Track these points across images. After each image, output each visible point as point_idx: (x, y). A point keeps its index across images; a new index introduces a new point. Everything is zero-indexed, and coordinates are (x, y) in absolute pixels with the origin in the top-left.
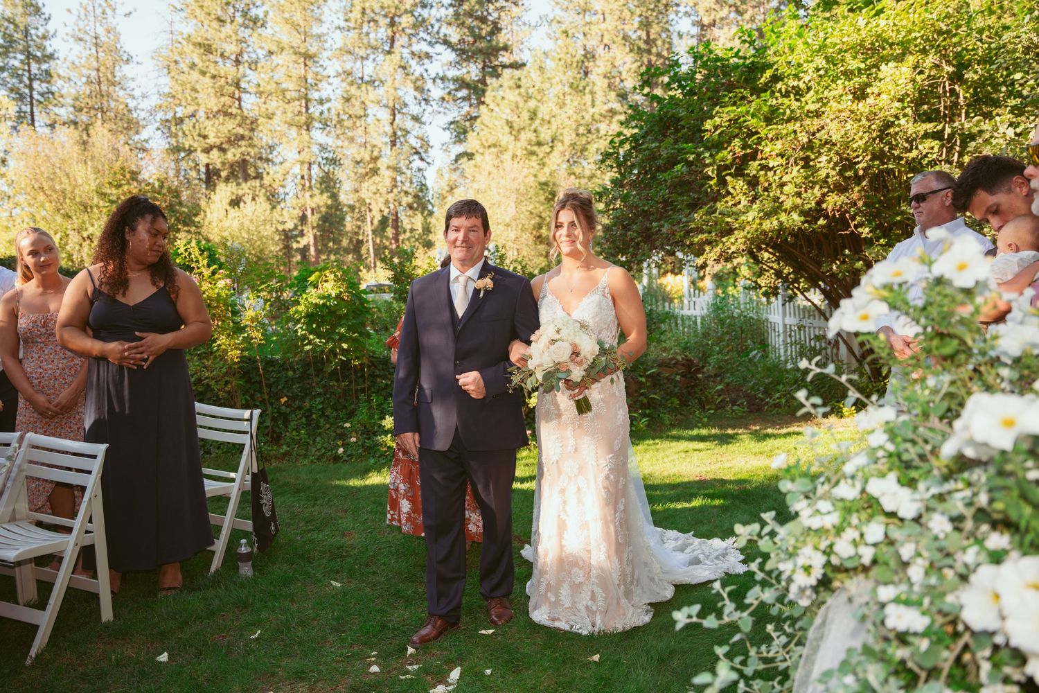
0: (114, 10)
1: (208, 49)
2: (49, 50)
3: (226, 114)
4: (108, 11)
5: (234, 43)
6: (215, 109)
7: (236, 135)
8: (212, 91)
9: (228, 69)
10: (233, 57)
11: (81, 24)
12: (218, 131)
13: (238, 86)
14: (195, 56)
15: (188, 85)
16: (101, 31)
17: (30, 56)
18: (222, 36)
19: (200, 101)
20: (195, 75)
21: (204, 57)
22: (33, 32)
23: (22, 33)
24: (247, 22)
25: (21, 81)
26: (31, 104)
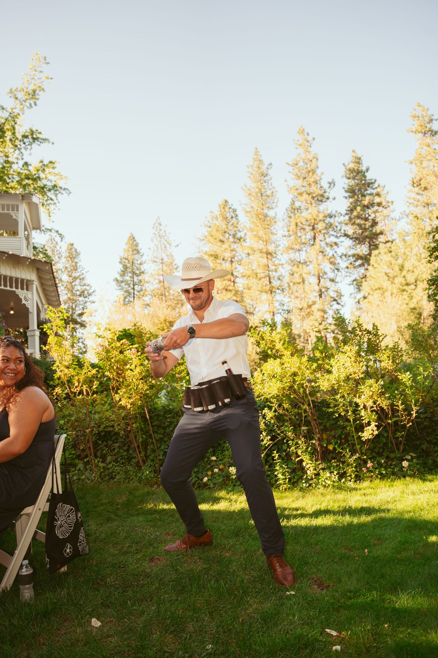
0: (170, 245)
1: (216, 257)
2: (143, 269)
3: (226, 290)
4: (168, 246)
5: (229, 251)
6: (221, 288)
9: (227, 265)
10: (229, 260)
11: (155, 254)
16: (164, 256)
17: (134, 273)
18: (223, 249)
21: (214, 261)
22: (136, 262)
23: (131, 263)
24: (235, 240)
25: (129, 286)
26: (134, 297)
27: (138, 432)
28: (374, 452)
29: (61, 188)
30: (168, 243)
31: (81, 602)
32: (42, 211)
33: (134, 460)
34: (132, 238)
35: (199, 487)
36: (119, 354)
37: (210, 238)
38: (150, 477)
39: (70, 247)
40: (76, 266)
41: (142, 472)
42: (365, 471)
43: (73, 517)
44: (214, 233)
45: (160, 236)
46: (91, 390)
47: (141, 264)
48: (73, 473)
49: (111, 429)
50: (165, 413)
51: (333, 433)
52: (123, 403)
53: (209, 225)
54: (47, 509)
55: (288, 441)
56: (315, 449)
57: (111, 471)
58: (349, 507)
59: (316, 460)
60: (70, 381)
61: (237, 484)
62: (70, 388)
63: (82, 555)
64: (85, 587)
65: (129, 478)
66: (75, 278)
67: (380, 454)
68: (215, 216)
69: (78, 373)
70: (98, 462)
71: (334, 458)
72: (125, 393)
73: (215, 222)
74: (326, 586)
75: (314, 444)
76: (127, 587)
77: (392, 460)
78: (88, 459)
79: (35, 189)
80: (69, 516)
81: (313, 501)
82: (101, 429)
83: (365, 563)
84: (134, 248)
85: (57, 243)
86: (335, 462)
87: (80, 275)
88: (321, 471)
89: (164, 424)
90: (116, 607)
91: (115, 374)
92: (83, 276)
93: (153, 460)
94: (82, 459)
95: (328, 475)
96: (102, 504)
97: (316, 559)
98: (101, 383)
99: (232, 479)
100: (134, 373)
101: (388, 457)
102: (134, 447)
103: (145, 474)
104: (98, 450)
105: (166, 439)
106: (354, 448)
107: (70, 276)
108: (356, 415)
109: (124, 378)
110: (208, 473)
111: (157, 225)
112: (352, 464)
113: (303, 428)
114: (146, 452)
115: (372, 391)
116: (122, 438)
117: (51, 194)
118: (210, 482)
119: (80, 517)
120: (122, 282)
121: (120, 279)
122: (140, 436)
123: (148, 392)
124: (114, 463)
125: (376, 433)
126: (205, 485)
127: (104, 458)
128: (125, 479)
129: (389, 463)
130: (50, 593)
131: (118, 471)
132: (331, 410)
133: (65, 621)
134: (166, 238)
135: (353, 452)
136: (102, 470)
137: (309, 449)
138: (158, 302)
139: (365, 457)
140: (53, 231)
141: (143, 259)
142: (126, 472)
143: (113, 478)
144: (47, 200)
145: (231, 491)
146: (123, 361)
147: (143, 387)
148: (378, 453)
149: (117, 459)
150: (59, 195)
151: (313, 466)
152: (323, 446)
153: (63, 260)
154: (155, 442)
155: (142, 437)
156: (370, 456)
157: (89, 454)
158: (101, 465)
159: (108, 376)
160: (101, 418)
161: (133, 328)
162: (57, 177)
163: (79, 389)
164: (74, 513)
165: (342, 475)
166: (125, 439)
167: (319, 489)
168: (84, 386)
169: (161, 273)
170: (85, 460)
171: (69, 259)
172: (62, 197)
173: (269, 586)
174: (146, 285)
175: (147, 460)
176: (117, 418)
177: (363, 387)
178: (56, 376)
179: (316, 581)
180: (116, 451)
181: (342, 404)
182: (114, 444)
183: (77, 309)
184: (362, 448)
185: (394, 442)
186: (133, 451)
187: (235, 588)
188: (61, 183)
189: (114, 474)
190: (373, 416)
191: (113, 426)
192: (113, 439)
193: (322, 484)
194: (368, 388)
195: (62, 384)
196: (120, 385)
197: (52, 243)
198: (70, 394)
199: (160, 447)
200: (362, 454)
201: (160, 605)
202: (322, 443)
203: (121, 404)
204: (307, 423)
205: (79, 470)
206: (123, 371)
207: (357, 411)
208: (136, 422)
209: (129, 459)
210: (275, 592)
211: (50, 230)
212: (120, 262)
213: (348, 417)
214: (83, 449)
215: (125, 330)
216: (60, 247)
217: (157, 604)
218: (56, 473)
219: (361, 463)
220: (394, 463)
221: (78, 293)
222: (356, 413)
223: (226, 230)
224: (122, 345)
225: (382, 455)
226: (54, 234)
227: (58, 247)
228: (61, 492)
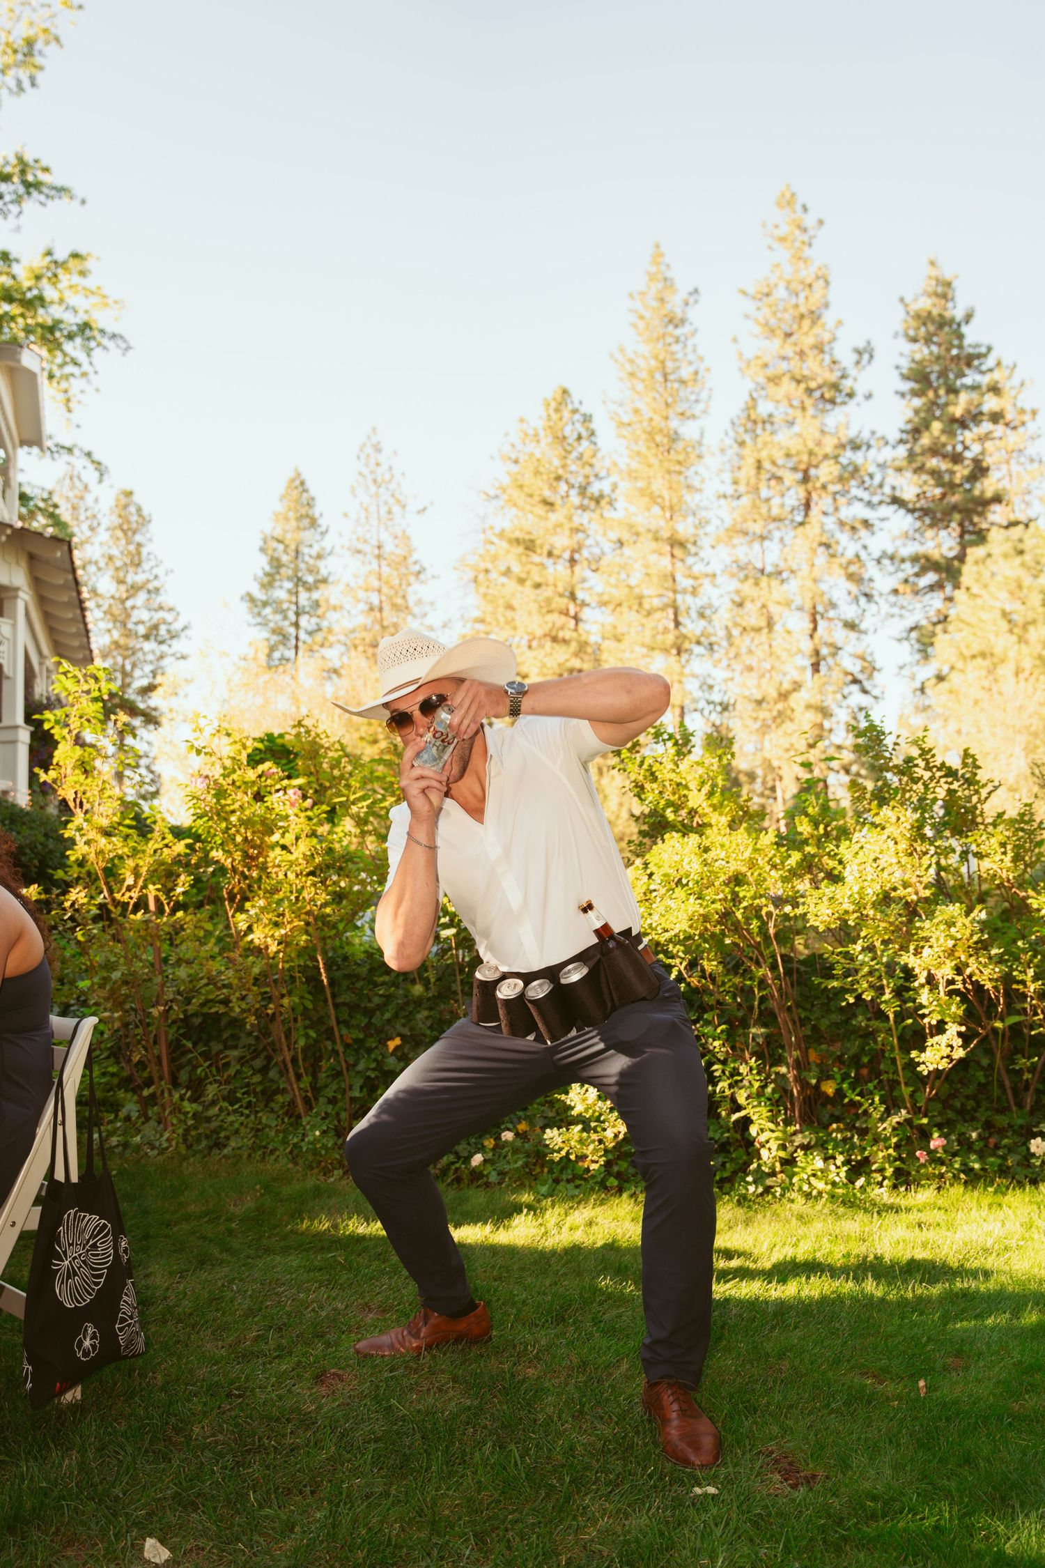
0: (404, 507)
1: (530, 546)
2: (324, 572)
3: (555, 639)
4: (396, 509)
5: (567, 533)
6: (539, 632)
7: (571, 671)
8: (534, 607)
9: (558, 571)
10: (567, 555)
11: (360, 532)
12: (544, 665)
13: (573, 597)
14: (512, 558)
15: (501, 602)
16: (385, 537)
18: (550, 524)
19: (518, 623)
20: (512, 585)
21: (524, 558)
22: (306, 550)
23: (293, 554)
24: (586, 502)
25: (285, 618)
26: (297, 647)
27: (295, 1020)
28: (952, 1107)
29: (102, 331)
30: (398, 501)
31: (117, 1491)
32: (49, 394)
33: (280, 1098)
34: (297, 482)
35: (458, 1180)
36: (253, 802)
37: (515, 493)
38: (324, 1146)
39: (123, 500)
40: (139, 553)
41: (301, 1130)
42: (922, 1161)
43: (105, 1248)
44: (528, 478)
45: (375, 481)
46: (169, 898)
47: (319, 557)
48: (109, 1127)
49: (222, 1009)
50: (372, 970)
51: (837, 1049)
52: (257, 937)
53: (514, 456)
54: (33, 1225)
55: (710, 1064)
56: (784, 1091)
57: (214, 1125)
58: (876, 1257)
59: (787, 1122)
60: (111, 872)
61: (564, 1177)
62: (111, 892)
63: (126, 1357)
64: (129, 1449)
65: (265, 1147)
66: (135, 589)
67: (967, 1116)
68: (531, 432)
69: (134, 849)
70: (182, 1098)
71: (837, 1119)
72: (263, 909)
73: (532, 447)
74: (806, 1478)
75: (784, 1076)
76: (249, 1451)
77: (1002, 1132)
78: (152, 1089)
79: (28, 330)
80: (94, 1246)
81: (776, 1234)
82: (192, 1009)
83: (916, 1418)
84: (303, 511)
85: (86, 487)
86: (838, 1130)
87: (148, 581)
88: (800, 1153)
89: (370, 1000)
90: (215, 1508)
91: (238, 856)
92: (156, 584)
93: (333, 1101)
94: (136, 1090)
95: (819, 1164)
96: (187, 1218)
97: (777, 1397)
98: (197, 880)
99: (552, 1161)
100: (292, 857)
101: (988, 1125)
102: (284, 1061)
103: (309, 1138)
104: (181, 1067)
105: (371, 1043)
106: (896, 1093)
107: (121, 582)
108: (905, 1002)
109: (263, 868)
110: (486, 1143)
111: (369, 450)
112: (887, 1139)
113: (753, 1030)
114: (315, 1076)
115: (952, 937)
116: (250, 1034)
117: (73, 348)
118: (489, 1168)
119: (125, 1251)
120: (265, 604)
121: (260, 595)
122: (302, 1032)
123: (328, 910)
124: (225, 1104)
125: (959, 1053)
126: (476, 1175)
127: (197, 1088)
128: (253, 1148)
129: (992, 1141)
130: (31, 1463)
131: (236, 1125)
132: (835, 984)
133: (69, 1543)
134: (392, 486)
135: (892, 1105)
136: (190, 1122)
137: (769, 1090)
138: (364, 663)
139: (925, 1121)
140: (76, 452)
141: (327, 543)
142: (258, 1131)
143: (219, 1145)
144: (61, 366)
145: (546, 1197)
146: (263, 821)
147: (316, 896)
148: (961, 1112)
149: (232, 1092)
150: (98, 353)
151: (777, 1139)
152: (808, 1084)
153: (103, 535)
154: (341, 1049)
155: (307, 1036)
156: (938, 1119)
157: (156, 1076)
158: (188, 1107)
159: (218, 862)
160: (193, 979)
161: (294, 732)
162: (93, 300)
163: (135, 894)
164: (110, 1237)
165: (858, 1169)
166: (257, 1038)
167: (792, 1201)
168: (151, 887)
169: (375, 583)
170: (146, 1093)
171: (119, 534)
172: (105, 359)
173: (645, 1469)
174: (332, 616)
175: (316, 1099)
176: (240, 979)
177: (927, 924)
178: (73, 856)
179: (777, 1461)
180: (232, 1071)
181: (866, 969)
182: (227, 1052)
183: (137, 673)
184: (918, 1095)
185: (1007, 1084)
186: (281, 1073)
187: (549, 1467)
188: (102, 319)
189: (223, 1134)
190: (954, 1008)
191: (226, 1002)
192: (225, 1036)
193: (800, 1189)
194: (942, 927)
195: (90, 880)
196: (249, 886)
197: (73, 487)
198: (111, 907)
199: (355, 1065)
200: (916, 1111)
201: (337, 1505)
202: (804, 1074)
203: (252, 941)
204: (767, 1018)
205: (128, 1118)
206: (262, 849)
207: (908, 989)
208: (290, 993)
209: (268, 1096)
210: (660, 1484)
211: (70, 450)
212: (262, 550)
213: (883, 1007)
214: (139, 1062)
215: (270, 737)
216: (96, 500)
217: (331, 1502)
218: (63, 1123)
219: (912, 1138)
220: (1006, 1141)
221: (142, 630)
222: (906, 995)
223: (561, 472)
224: (260, 777)
225: (973, 1119)
226: (79, 462)
227: (89, 499)
228: (74, 1178)
